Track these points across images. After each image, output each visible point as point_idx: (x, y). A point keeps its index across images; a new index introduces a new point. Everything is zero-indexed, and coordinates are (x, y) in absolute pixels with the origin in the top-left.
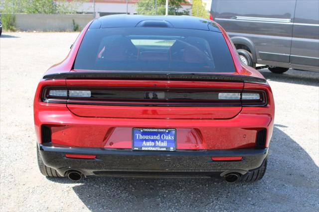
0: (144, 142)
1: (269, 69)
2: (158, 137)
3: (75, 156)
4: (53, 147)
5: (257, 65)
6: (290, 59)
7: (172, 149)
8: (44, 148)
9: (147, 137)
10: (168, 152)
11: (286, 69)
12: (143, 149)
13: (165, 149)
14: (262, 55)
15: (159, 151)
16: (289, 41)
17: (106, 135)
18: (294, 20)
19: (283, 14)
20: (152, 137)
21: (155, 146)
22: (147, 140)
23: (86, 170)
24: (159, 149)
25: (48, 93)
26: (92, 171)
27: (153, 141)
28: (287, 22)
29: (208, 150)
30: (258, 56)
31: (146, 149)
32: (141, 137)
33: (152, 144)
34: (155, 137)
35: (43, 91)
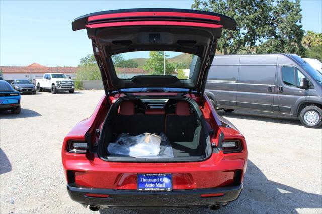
0: (147, 184)
1: (224, 110)
2: (158, 180)
3: (95, 195)
4: (81, 188)
5: (217, 108)
6: (237, 104)
7: (169, 189)
8: (70, 187)
9: (149, 180)
10: (165, 191)
11: (233, 110)
12: (146, 190)
13: (163, 190)
14: (220, 102)
15: (159, 191)
16: (235, 94)
17: (117, 178)
18: (238, 81)
19: (231, 78)
20: (153, 180)
21: (155, 188)
22: (149, 183)
23: (102, 206)
24: (158, 190)
25: (72, 145)
26: (107, 206)
27: (154, 183)
28: (234, 82)
29: (197, 189)
30: (218, 103)
31: (149, 190)
32: (144, 180)
33: (153, 185)
34: (155, 180)
35: (69, 144)
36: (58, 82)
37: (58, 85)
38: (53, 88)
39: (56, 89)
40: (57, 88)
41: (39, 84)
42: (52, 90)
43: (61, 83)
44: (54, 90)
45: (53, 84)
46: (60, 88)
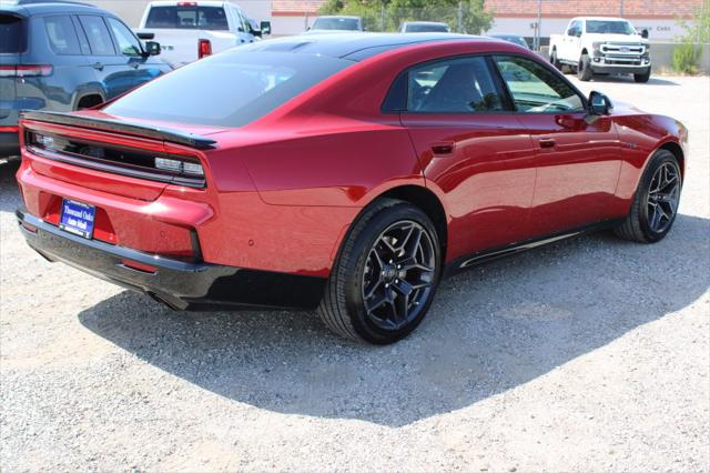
7: (87, 235)
12: (67, 228)
13: (82, 234)
15: (78, 236)
22: (73, 217)
24: (77, 232)
36: (597, 45)
37: (598, 53)
38: (581, 63)
39: (589, 66)
40: (593, 63)
41: (555, 49)
42: (581, 68)
43: (605, 49)
44: (584, 67)
45: (585, 52)
46: (602, 64)
